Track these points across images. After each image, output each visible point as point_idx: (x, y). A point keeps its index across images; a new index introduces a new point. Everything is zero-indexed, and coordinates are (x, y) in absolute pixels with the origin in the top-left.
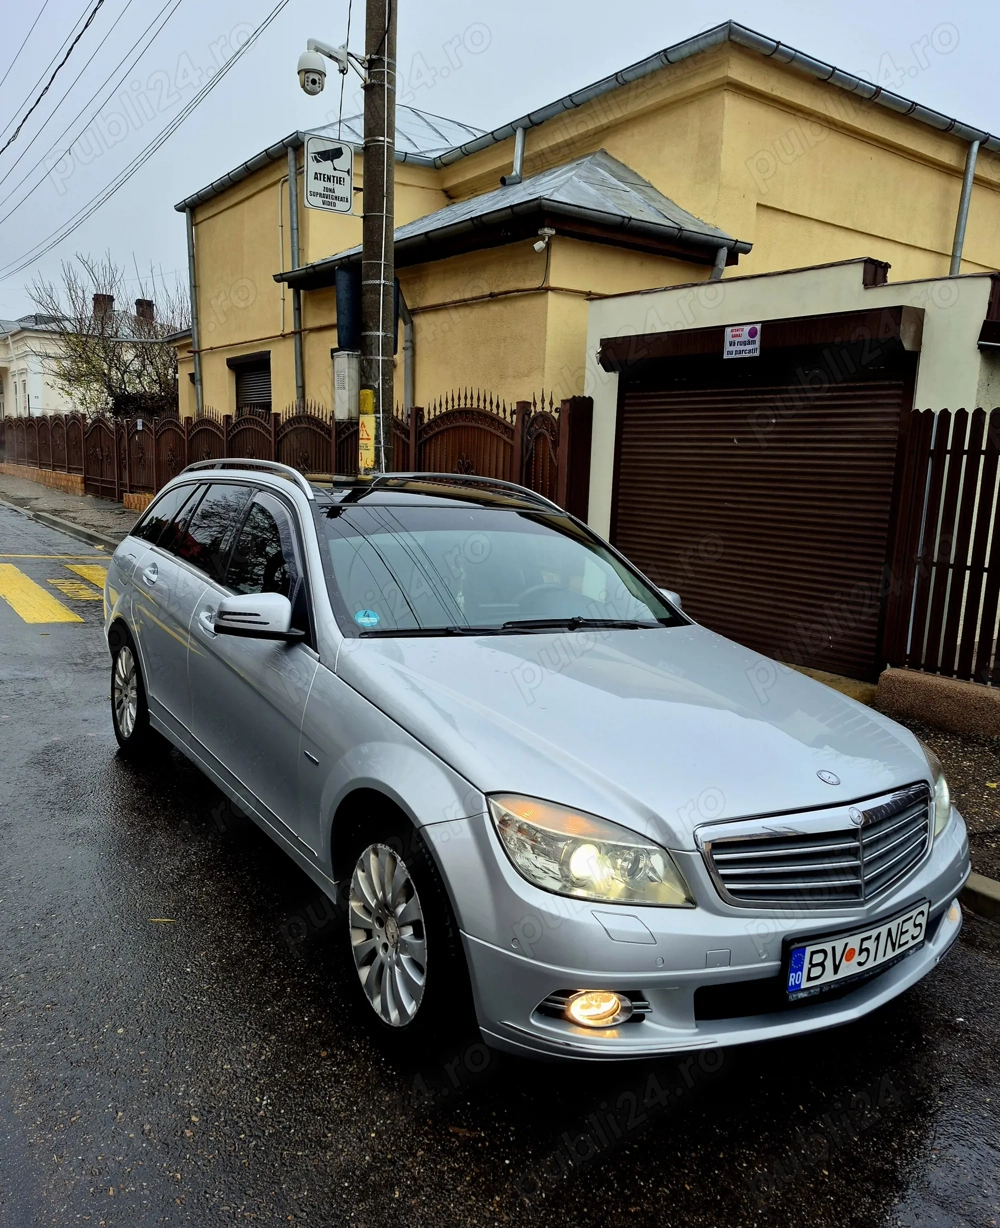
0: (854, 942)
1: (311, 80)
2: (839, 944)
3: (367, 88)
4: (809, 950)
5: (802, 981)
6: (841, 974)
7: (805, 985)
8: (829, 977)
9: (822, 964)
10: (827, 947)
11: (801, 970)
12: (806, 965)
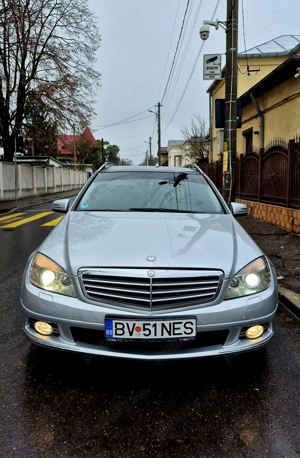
0: (140, 324)
1: (204, 35)
2: (131, 323)
3: (227, 32)
4: (114, 322)
5: (113, 334)
6: (134, 336)
7: (114, 336)
8: (127, 335)
9: (122, 329)
10: (124, 322)
11: (112, 329)
12: (114, 328)
